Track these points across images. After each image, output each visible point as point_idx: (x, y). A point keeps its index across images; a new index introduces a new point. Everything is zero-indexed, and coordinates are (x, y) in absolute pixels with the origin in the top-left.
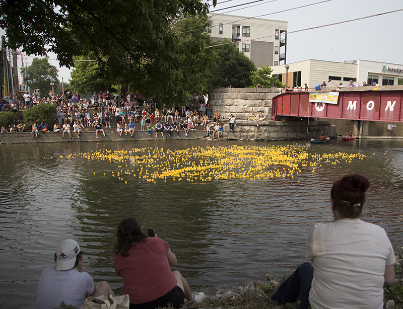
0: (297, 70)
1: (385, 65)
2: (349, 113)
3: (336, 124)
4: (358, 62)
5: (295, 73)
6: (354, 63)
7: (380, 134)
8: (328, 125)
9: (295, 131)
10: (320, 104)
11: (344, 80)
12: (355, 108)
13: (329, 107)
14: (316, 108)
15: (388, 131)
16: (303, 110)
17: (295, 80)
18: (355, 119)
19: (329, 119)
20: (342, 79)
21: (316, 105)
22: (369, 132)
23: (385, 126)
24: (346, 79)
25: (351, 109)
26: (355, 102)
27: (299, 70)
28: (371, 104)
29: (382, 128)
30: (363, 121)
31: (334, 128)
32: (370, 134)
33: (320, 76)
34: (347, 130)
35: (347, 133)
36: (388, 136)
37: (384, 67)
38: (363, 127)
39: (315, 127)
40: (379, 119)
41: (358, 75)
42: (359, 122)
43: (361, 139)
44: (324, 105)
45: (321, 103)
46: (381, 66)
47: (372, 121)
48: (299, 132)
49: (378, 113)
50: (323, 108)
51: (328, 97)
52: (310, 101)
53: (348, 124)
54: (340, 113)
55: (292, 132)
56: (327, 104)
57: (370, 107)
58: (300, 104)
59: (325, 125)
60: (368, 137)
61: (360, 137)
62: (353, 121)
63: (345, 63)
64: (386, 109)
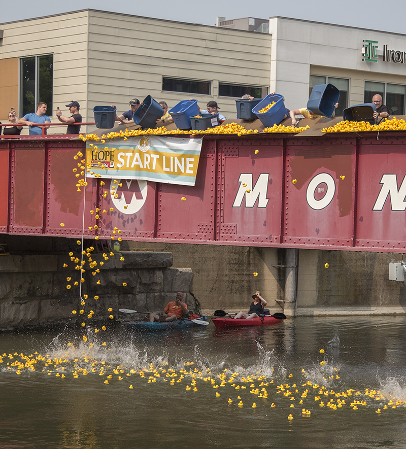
0: (35, 50)
1: (371, 37)
2: (243, 222)
3: (193, 265)
4: (273, 26)
5: (27, 64)
6: (258, 27)
7: (361, 297)
8: (165, 267)
9: (32, 294)
10: (130, 187)
11: (220, 94)
12: (263, 203)
13: (165, 196)
14: (115, 202)
15: (390, 284)
16: (63, 209)
17: (27, 88)
18: (267, 244)
19: (169, 246)
20: (215, 90)
21: (113, 191)
22: (320, 291)
23: (378, 269)
24: (227, 90)
25: (250, 203)
26: (264, 179)
27: (45, 51)
28: (324, 185)
29: (369, 277)
30: (298, 251)
31: (189, 281)
32: (324, 300)
33: (128, 75)
34: (236, 286)
35: (236, 298)
36: (391, 303)
37: (369, 46)
38: (297, 274)
39: (113, 278)
40: (354, 243)
41: (273, 75)
42: (282, 254)
43: (294, 317)
44: (144, 191)
45: (135, 183)
46: (356, 41)
47: (329, 251)
48: (47, 296)
49: (349, 218)
50: (141, 203)
51: (160, 160)
52: (92, 173)
53: (240, 263)
54: (208, 221)
55: (19, 300)
56: (158, 187)
57: (319, 196)
58: (51, 187)
59: (152, 269)
60: (317, 312)
61: (288, 312)
62: (260, 251)
63: (225, 26)
64: (379, 205)
